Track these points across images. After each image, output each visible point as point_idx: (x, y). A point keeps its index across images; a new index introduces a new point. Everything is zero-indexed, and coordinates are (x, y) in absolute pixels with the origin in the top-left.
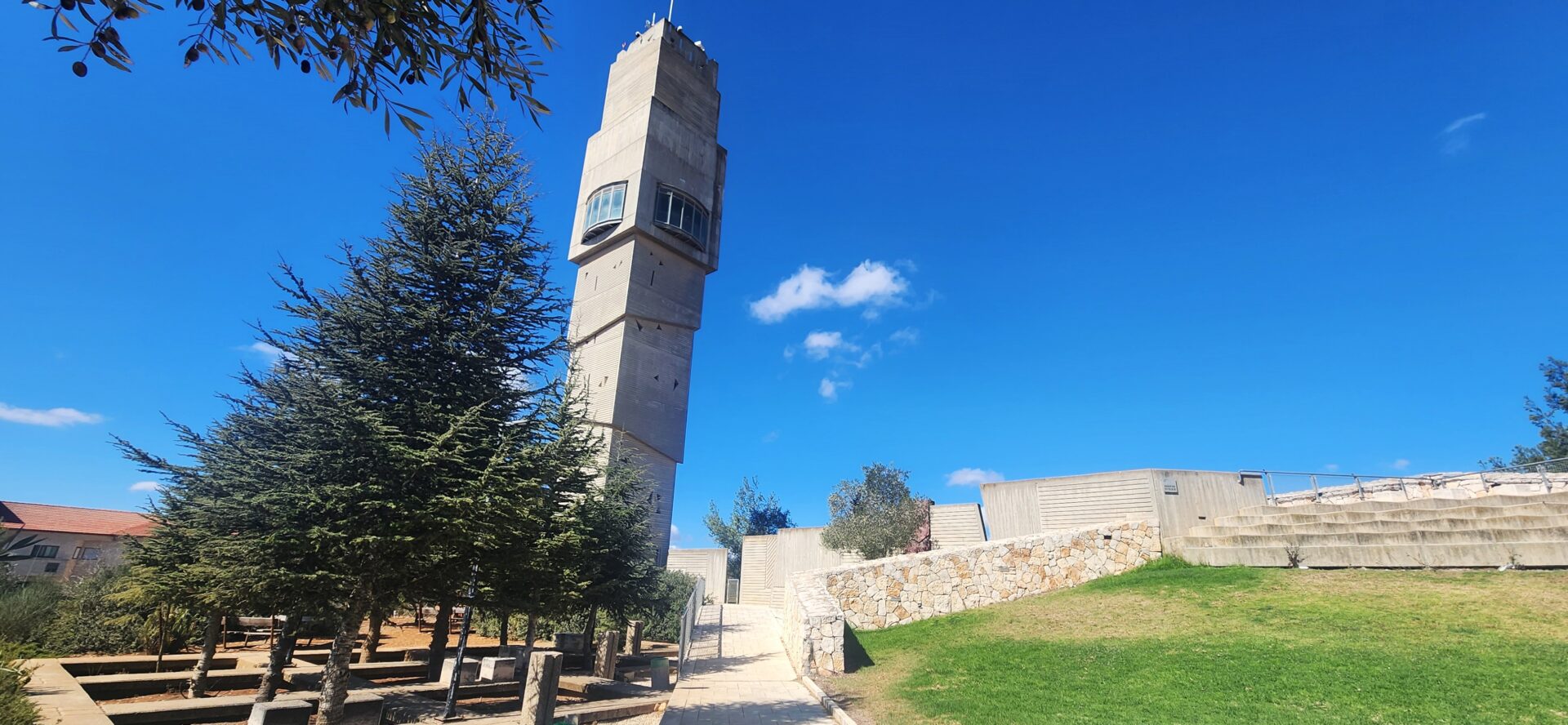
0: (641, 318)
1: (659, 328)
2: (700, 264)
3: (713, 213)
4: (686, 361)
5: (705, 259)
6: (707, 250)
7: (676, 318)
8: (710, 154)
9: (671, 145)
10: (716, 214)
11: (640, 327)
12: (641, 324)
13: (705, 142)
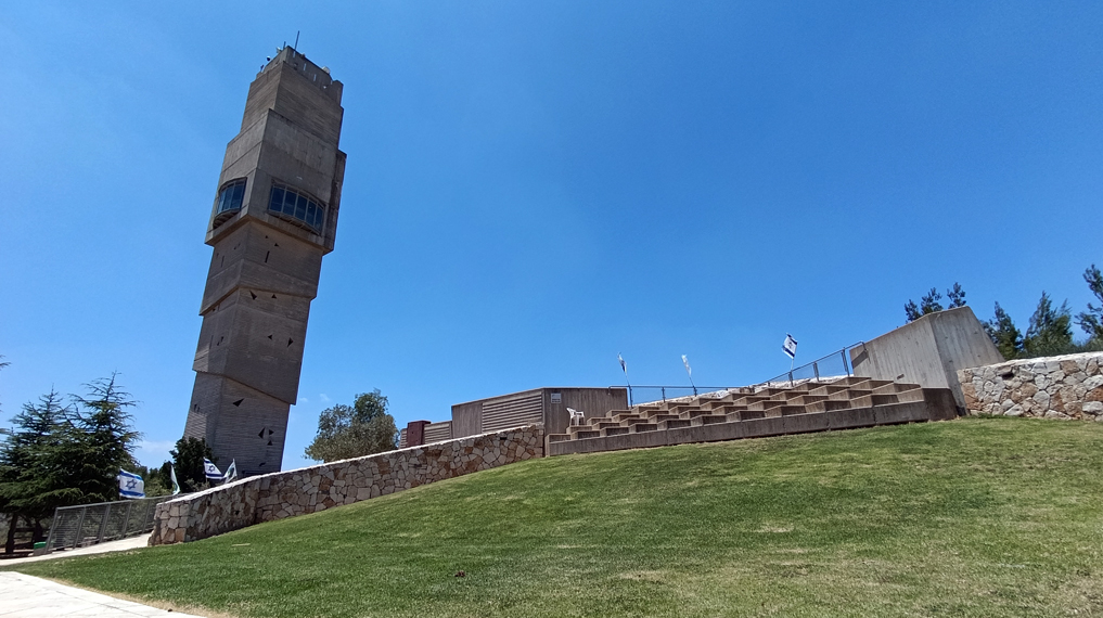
0: (255, 289)
1: (274, 297)
2: (315, 245)
3: (330, 205)
4: (301, 323)
5: (321, 241)
6: (323, 234)
7: (292, 289)
8: (330, 157)
9: (288, 149)
10: (334, 206)
11: (254, 297)
12: (255, 293)
13: (323, 147)
